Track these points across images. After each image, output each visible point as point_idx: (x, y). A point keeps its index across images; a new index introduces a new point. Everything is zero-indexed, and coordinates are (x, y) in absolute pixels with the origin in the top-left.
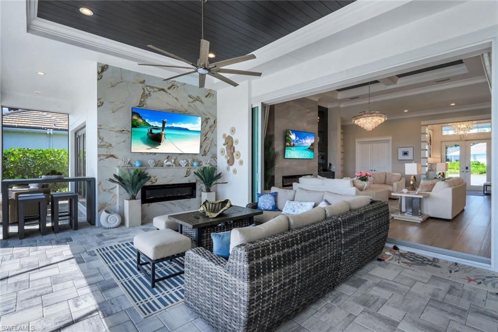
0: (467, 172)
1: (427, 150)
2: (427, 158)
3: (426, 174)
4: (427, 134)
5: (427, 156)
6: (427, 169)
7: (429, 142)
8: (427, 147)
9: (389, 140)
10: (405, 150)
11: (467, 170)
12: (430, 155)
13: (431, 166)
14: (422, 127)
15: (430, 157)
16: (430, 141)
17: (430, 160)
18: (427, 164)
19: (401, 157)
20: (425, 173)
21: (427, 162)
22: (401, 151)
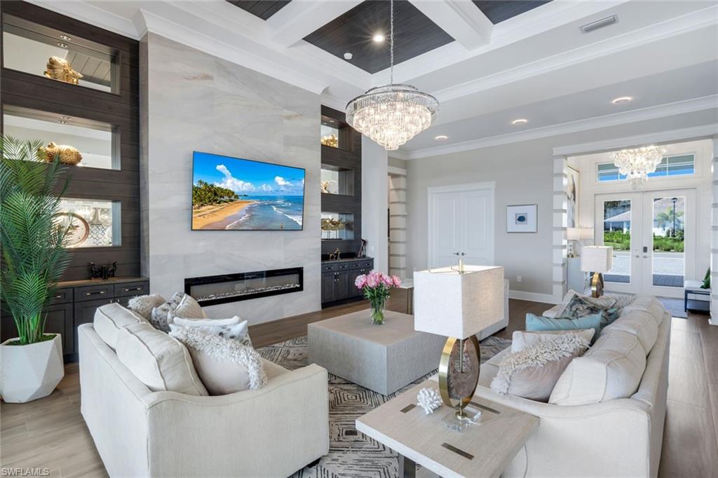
0: (645, 257)
1: (565, 211)
2: (565, 229)
3: (563, 265)
4: (566, 176)
5: (565, 224)
6: (565, 252)
7: (570, 194)
8: (565, 206)
9: (489, 189)
10: (521, 211)
11: (645, 254)
12: (573, 222)
13: (574, 246)
14: (556, 162)
15: (573, 226)
16: (574, 192)
17: (573, 233)
18: (565, 242)
19: (513, 226)
20: (562, 263)
21: (566, 238)
22: (512, 213)
